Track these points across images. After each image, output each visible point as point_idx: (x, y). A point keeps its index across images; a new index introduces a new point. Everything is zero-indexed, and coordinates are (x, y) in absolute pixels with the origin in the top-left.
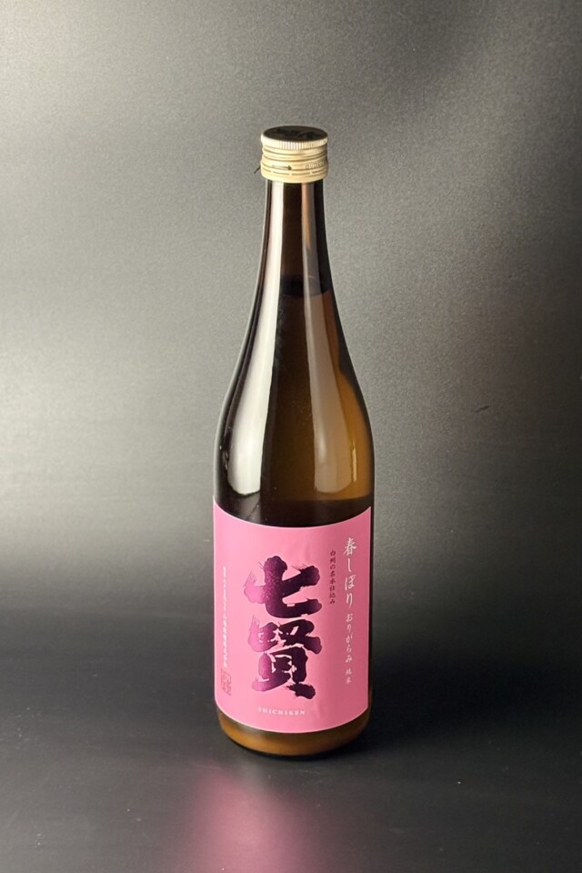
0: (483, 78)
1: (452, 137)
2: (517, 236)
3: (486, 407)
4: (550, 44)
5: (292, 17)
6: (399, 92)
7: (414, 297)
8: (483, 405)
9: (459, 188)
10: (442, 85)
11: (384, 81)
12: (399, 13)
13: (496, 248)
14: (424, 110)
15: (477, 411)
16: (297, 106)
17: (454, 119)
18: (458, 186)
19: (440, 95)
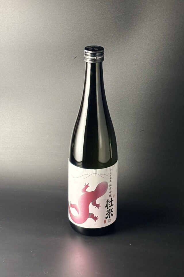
0: (143, 32)
1: (134, 49)
2: (153, 79)
3: (143, 130)
4: (163, 22)
5: (86, 12)
6: (118, 35)
7: (122, 97)
8: (142, 130)
9: (136, 64)
10: (131, 34)
11: (113, 32)
12: (118, 12)
13: (147, 83)
14: (125, 41)
15: (141, 131)
16: (87, 39)
17: (134, 44)
18: (135, 64)
19: (130, 36)
